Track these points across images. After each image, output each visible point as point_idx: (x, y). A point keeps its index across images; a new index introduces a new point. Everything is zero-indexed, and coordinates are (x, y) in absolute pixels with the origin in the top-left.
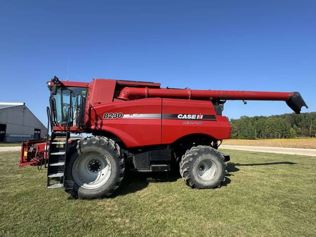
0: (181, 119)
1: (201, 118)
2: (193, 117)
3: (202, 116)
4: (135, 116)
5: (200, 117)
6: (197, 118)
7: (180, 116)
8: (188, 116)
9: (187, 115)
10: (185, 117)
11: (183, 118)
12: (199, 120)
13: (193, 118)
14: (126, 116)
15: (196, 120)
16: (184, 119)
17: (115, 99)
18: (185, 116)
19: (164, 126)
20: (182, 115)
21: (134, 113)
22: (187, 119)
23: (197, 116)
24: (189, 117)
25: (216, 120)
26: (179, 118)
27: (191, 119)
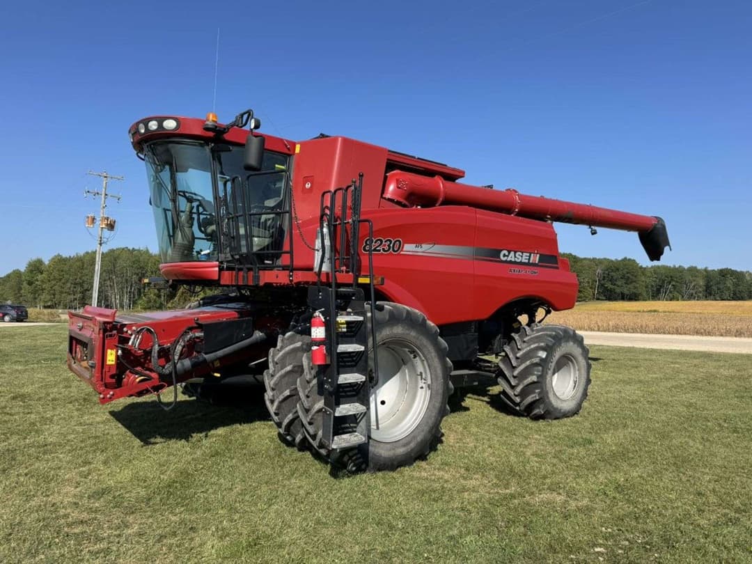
0: (506, 262)
1: (537, 261)
2: (523, 257)
3: (538, 255)
4: (426, 249)
5: (535, 257)
6: (531, 262)
7: (504, 255)
8: (517, 254)
9: (515, 252)
10: (511, 257)
11: (509, 259)
12: (534, 265)
13: (523, 260)
14: (409, 248)
16: (511, 262)
17: (381, 199)
18: (512, 253)
20: (507, 253)
21: (425, 241)
22: (515, 263)
23: (530, 256)
24: (519, 257)
25: (557, 268)
26: (503, 259)
27: (521, 263)
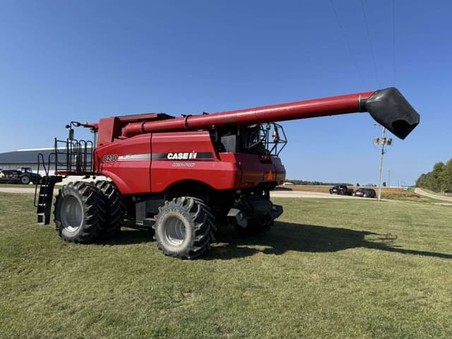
0: (172, 160)
1: (195, 157)
2: (185, 156)
3: (196, 154)
4: (128, 158)
5: (193, 155)
6: (190, 158)
7: (170, 156)
8: (179, 154)
10: (175, 157)
11: (174, 158)
12: (192, 160)
13: (184, 158)
14: (121, 158)
15: (188, 160)
16: (175, 160)
17: (115, 139)
18: (176, 154)
19: (153, 169)
20: (172, 155)
21: (128, 154)
22: (178, 160)
23: (189, 155)
24: (181, 156)
25: (213, 161)
26: (169, 158)
27: (182, 160)
